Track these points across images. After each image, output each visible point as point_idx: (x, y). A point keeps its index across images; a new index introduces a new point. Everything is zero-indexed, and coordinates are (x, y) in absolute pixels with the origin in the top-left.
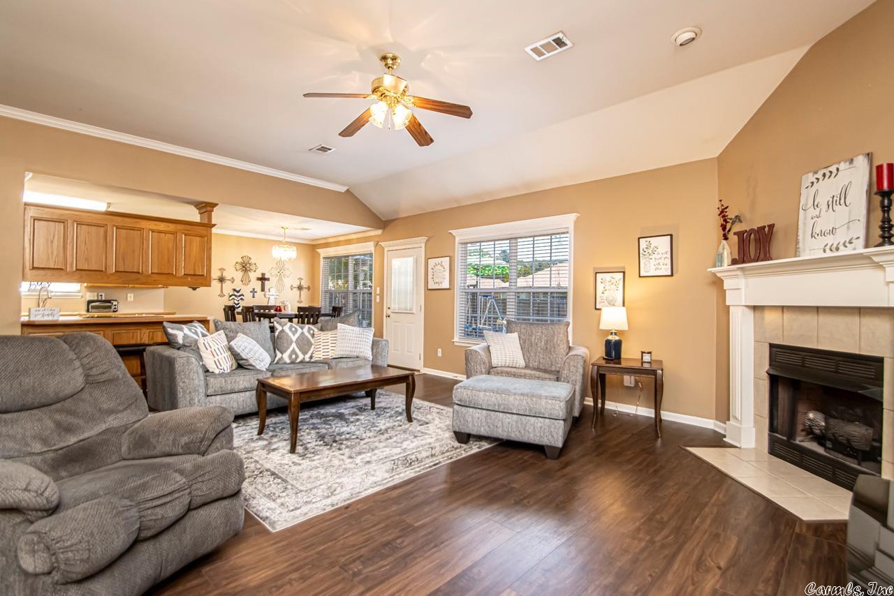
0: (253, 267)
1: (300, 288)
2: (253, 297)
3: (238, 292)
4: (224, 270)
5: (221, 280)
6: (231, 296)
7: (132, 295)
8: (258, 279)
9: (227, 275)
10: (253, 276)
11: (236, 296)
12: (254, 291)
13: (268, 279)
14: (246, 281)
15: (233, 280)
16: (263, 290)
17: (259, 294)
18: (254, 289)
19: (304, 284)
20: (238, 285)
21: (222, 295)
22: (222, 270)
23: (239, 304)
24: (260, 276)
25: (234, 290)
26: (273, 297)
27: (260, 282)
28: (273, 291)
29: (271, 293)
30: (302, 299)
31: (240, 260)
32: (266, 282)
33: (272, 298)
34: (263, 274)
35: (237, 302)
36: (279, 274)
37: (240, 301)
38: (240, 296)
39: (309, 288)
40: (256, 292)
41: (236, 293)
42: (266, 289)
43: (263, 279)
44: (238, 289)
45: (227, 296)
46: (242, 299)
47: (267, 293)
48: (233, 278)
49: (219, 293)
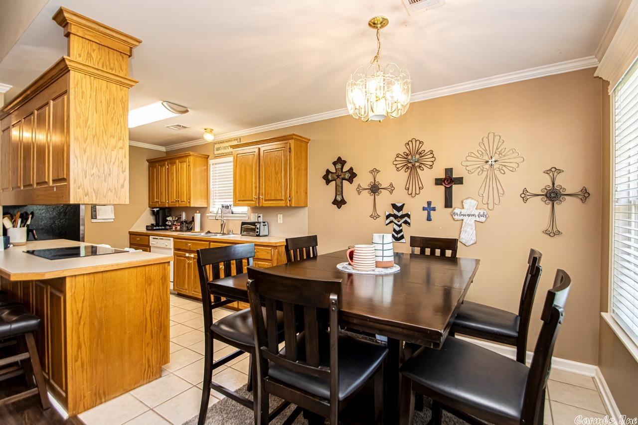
0: (427, 160)
1: (553, 195)
2: (429, 219)
3: (399, 209)
4: (378, 171)
5: (375, 189)
6: (388, 217)
7: (282, 215)
8: (438, 182)
9: (383, 180)
10: (428, 176)
11: (395, 216)
12: (429, 208)
13: (460, 181)
14: (414, 187)
15: (391, 188)
16: (448, 203)
17: (441, 213)
18: (429, 203)
19: (568, 183)
20: (400, 197)
21: (374, 216)
22: (374, 172)
23: (401, 231)
24: (443, 176)
25: (394, 206)
26: (473, 219)
27: (441, 189)
28: (470, 206)
29: (464, 212)
30: (560, 225)
31: (403, 150)
32: (455, 187)
33: (469, 222)
34: (449, 171)
35: (397, 229)
36: (487, 166)
37: (404, 226)
38: (402, 216)
39: (584, 195)
40: (434, 209)
41: (395, 212)
42: (455, 201)
43: (449, 181)
44: (399, 205)
45: (383, 217)
46: (406, 222)
47: (457, 211)
48: (391, 185)
49: (370, 211)
